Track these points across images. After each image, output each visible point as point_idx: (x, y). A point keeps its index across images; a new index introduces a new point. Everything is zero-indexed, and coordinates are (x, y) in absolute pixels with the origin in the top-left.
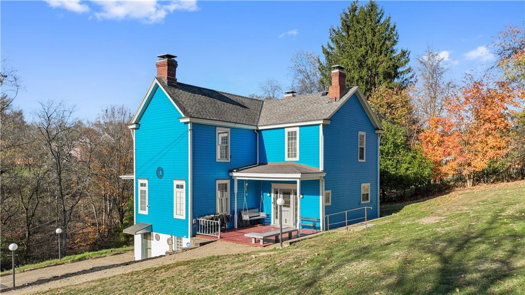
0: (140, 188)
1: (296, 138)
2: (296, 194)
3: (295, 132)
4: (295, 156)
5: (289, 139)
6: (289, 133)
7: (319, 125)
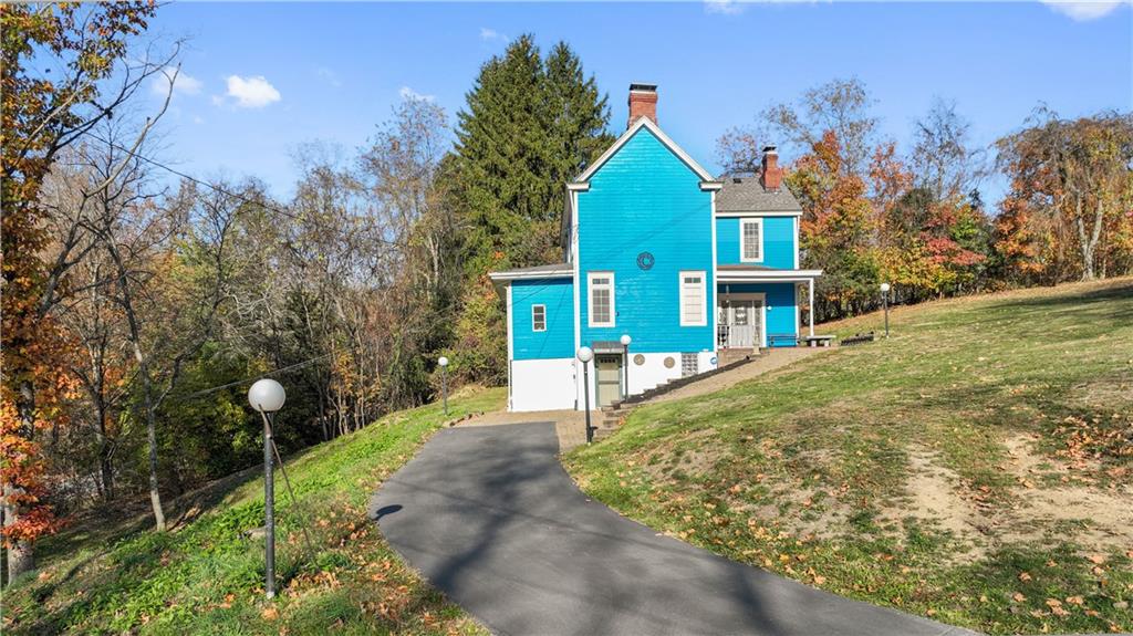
0: (591, 287)
1: (757, 233)
2: (758, 305)
3: (756, 225)
4: (757, 256)
5: (746, 233)
6: (746, 225)
7: (792, 217)
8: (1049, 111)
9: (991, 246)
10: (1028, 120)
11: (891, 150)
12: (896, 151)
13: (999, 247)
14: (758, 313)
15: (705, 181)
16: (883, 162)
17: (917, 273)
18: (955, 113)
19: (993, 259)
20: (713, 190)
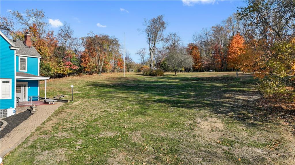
1: (25, 62)
2: (25, 86)
3: (25, 59)
4: (25, 69)
5: (21, 61)
6: (21, 59)
7: (38, 58)
8: (93, 33)
9: (80, 64)
10: (88, 34)
11: (52, 33)
12: (54, 33)
13: (82, 65)
14: (25, 89)
15: (12, 46)
16: (50, 36)
17: (62, 70)
18: (70, 27)
19: (80, 67)
20: (16, 50)
